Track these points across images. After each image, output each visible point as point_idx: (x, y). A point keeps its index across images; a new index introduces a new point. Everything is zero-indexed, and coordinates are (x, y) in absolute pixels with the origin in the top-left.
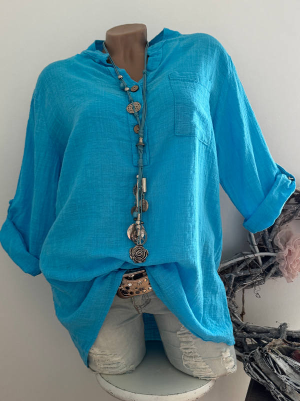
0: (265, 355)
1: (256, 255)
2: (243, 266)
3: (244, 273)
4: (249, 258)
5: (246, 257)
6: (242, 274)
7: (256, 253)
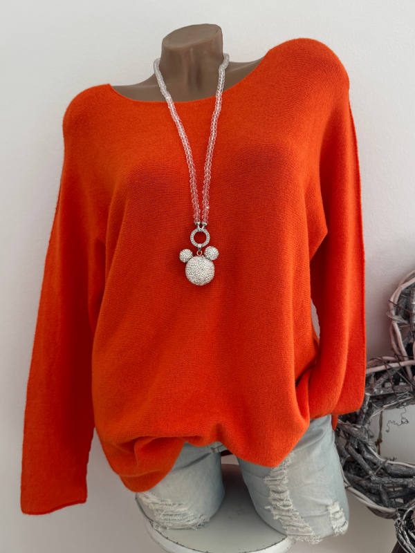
1: (402, 364)
2: (382, 380)
3: (384, 391)
4: (391, 369)
5: (388, 367)
6: (382, 392)
7: (403, 360)
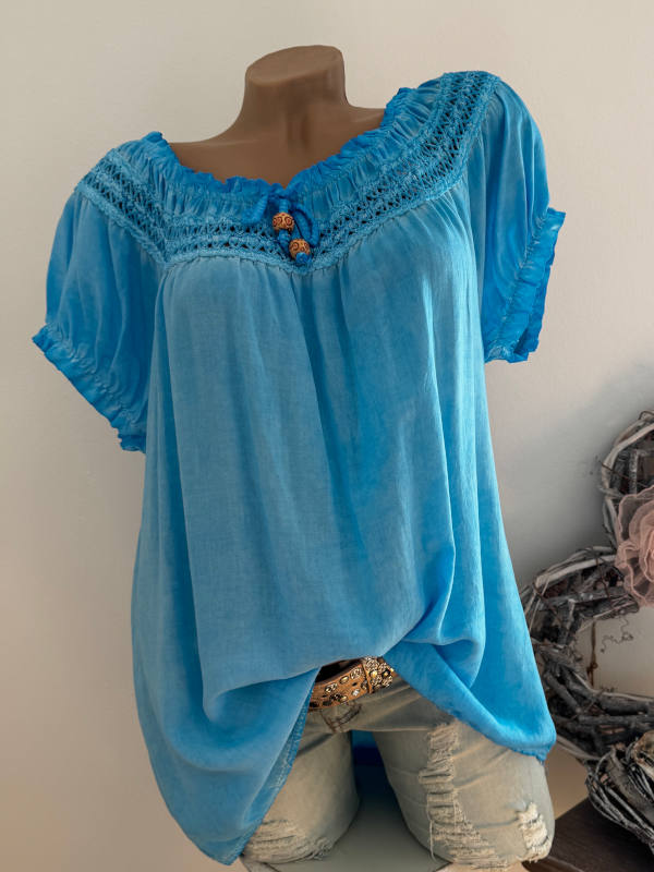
0: (634, 769)
2: (592, 579)
3: (595, 595)
4: (604, 563)
5: (600, 562)
6: (591, 597)
